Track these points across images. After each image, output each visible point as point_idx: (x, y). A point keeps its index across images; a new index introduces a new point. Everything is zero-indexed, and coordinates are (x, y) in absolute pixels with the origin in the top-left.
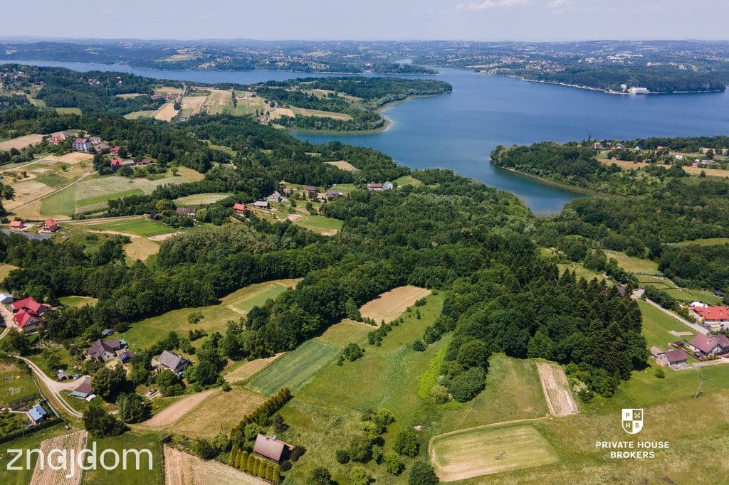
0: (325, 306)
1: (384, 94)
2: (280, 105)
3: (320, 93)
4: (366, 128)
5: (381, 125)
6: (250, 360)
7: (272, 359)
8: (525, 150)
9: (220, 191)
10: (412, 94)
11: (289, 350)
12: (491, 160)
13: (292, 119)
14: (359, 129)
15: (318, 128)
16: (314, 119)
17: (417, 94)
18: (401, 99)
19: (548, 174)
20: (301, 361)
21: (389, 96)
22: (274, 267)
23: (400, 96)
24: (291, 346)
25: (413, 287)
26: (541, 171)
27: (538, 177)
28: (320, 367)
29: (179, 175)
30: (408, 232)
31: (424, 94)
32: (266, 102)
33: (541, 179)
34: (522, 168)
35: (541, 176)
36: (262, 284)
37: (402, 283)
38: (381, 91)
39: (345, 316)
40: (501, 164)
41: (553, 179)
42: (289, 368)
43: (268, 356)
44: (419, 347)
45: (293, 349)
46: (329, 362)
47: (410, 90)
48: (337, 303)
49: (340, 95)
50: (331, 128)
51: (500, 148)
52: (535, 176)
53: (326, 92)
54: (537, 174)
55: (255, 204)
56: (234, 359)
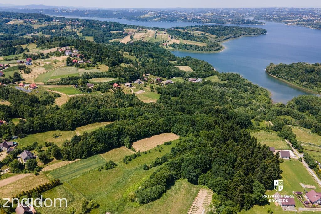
0: (111, 139)
1: (228, 34)
2: (175, 38)
3: (197, 33)
4: (210, 50)
5: (219, 49)
6: (63, 161)
7: (73, 161)
8: (284, 66)
9: (113, 77)
10: (243, 34)
12: (266, 70)
13: (178, 45)
14: (207, 51)
15: (188, 49)
16: (187, 45)
17: (246, 34)
18: (237, 37)
19: (293, 80)
20: (84, 165)
21: (231, 35)
22: (108, 116)
23: (236, 35)
24: (83, 157)
25: (174, 134)
26: (289, 78)
27: (287, 81)
28: (89, 170)
29: (99, 68)
30: (188, 105)
31: (249, 35)
32: (169, 36)
33: (289, 82)
34: (280, 76)
35: (289, 81)
36: (101, 123)
37: (168, 131)
38: (226, 33)
39: (123, 145)
40: (270, 73)
41: (295, 83)
42: (76, 168)
43: (71, 160)
44: (146, 168)
46: (95, 168)
47: (243, 33)
48: (119, 138)
49: (207, 34)
50: (194, 50)
51: (271, 64)
52: (285, 81)
53: (200, 32)
54: (287, 79)
55: (125, 84)
56: (57, 159)
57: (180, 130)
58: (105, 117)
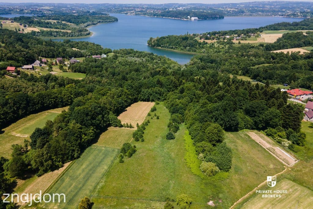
1: (87, 22)
2: (30, 26)
3: (53, 21)
4: (81, 35)
5: (89, 34)
6: (40, 176)
7: (61, 170)
8: (164, 38)
10: (99, 22)
11: (75, 159)
12: (147, 44)
13: (38, 32)
14: (78, 36)
15: (55, 36)
16: (51, 32)
17: (102, 22)
18: (95, 24)
19: (177, 48)
20: (88, 166)
21: (89, 23)
23: (95, 22)
24: (76, 155)
25: (142, 102)
26: (174, 46)
27: (173, 50)
28: (106, 167)
30: (127, 74)
31: (105, 22)
32: (21, 25)
33: (174, 50)
34: (164, 46)
35: (174, 49)
36: (39, 113)
37: (135, 101)
38: (85, 20)
39: (110, 125)
40: (154, 46)
41: (180, 49)
42: (80, 174)
43: (57, 168)
44: (170, 137)
45: (78, 157)
46: (112, 162)
47: (99, 20)
48: (103, 117)
49: (63, 22)
50: (62, 36)
51: (151, 39)
52: (171, 50)
53: (55, 21)
54: (172, 48)
55: (23, 67)
56: (24, 179)
57: (151, 95)
58: (43, 104)
